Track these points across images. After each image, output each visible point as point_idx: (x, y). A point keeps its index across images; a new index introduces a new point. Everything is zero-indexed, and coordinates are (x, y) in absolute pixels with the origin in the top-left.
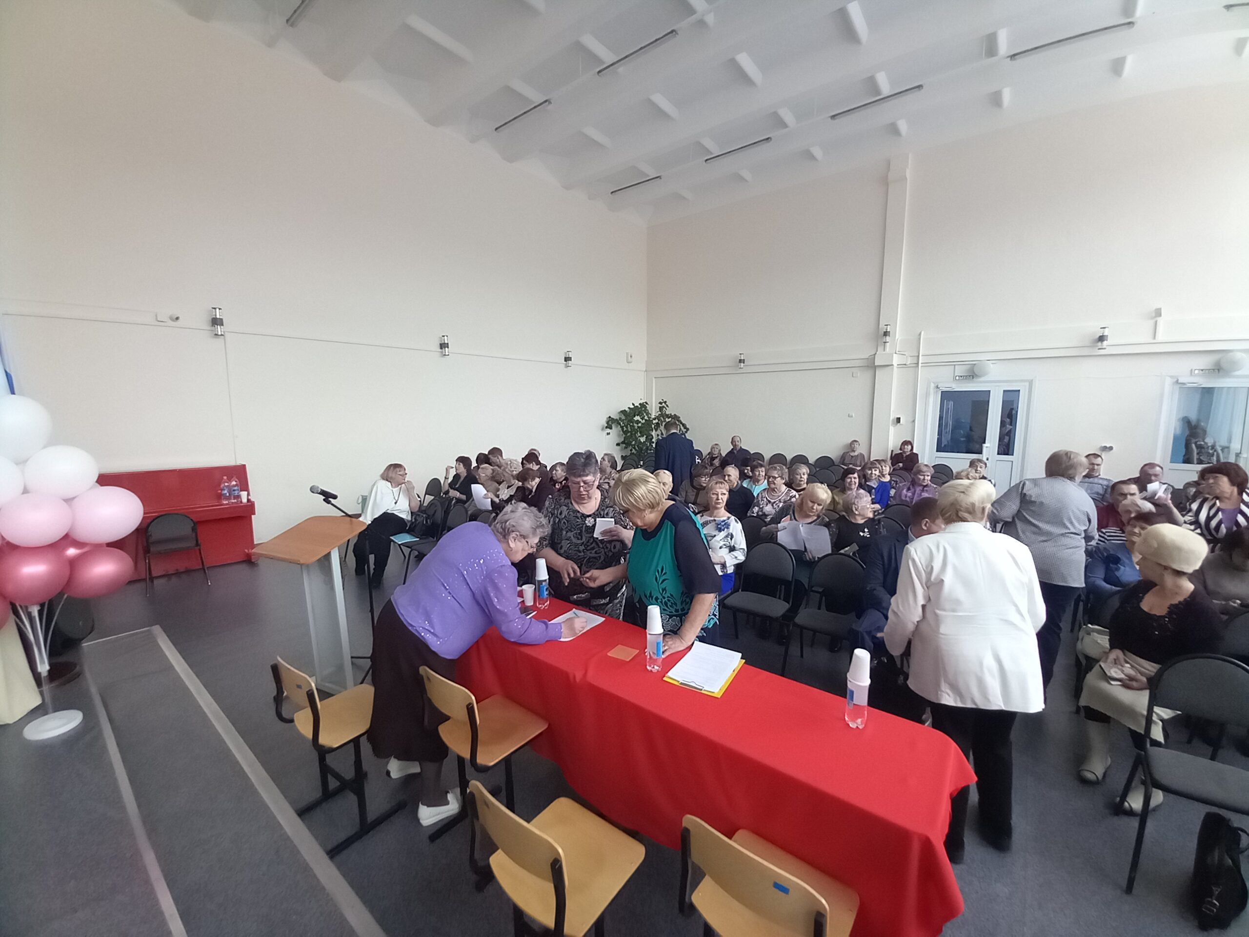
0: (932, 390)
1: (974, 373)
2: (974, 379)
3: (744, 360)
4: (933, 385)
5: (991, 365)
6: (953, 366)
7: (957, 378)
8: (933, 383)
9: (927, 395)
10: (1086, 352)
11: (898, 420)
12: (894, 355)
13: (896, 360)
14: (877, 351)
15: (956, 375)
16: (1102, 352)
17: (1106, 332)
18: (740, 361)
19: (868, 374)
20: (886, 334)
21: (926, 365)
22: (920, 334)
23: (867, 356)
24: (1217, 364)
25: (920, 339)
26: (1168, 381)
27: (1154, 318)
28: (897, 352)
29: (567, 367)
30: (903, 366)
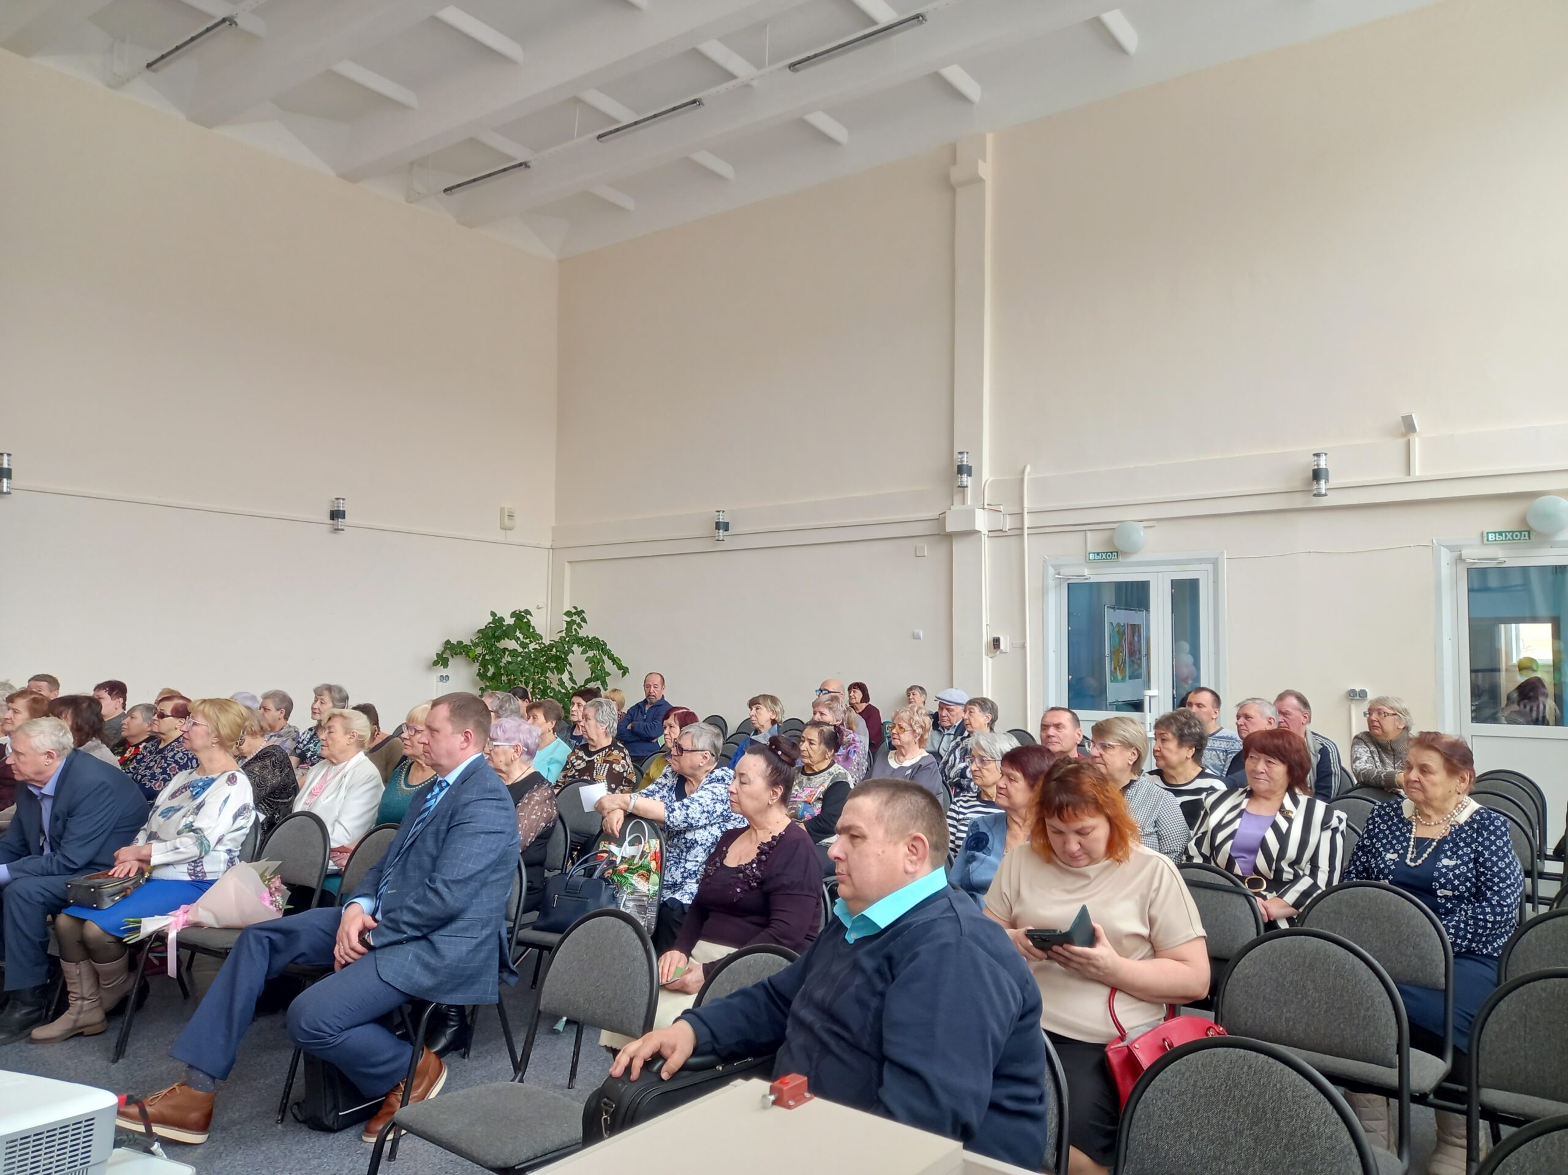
0: (1051, 583)
1: (1118, 546)
2: (1120, 559)
3: (727, 524)
4: (1051, 572)
5: (1143, 531)
6: (1083, 533)
7: (1092, 557)
8: (1052, 566)
9: (1044, 591)
10: (1299, 501)
11: (996, 643)
12: (981, 511)
13: (982, 522)
14: (951, 505)
15: (1089, 550)
16: (1323, 502)
17: (1323, 463)
18: (718, 526)
19: (940, 550)
20: (964, 469)
21: (1039, 531)
22: (1025, 467)
23: (932, 515)
24: (1524, 520)
25: (1022, 480)
26: (1446, 557)
27: (1405, 435)
28: (986, 507)
29: (337, 530)
30: (997, 533)
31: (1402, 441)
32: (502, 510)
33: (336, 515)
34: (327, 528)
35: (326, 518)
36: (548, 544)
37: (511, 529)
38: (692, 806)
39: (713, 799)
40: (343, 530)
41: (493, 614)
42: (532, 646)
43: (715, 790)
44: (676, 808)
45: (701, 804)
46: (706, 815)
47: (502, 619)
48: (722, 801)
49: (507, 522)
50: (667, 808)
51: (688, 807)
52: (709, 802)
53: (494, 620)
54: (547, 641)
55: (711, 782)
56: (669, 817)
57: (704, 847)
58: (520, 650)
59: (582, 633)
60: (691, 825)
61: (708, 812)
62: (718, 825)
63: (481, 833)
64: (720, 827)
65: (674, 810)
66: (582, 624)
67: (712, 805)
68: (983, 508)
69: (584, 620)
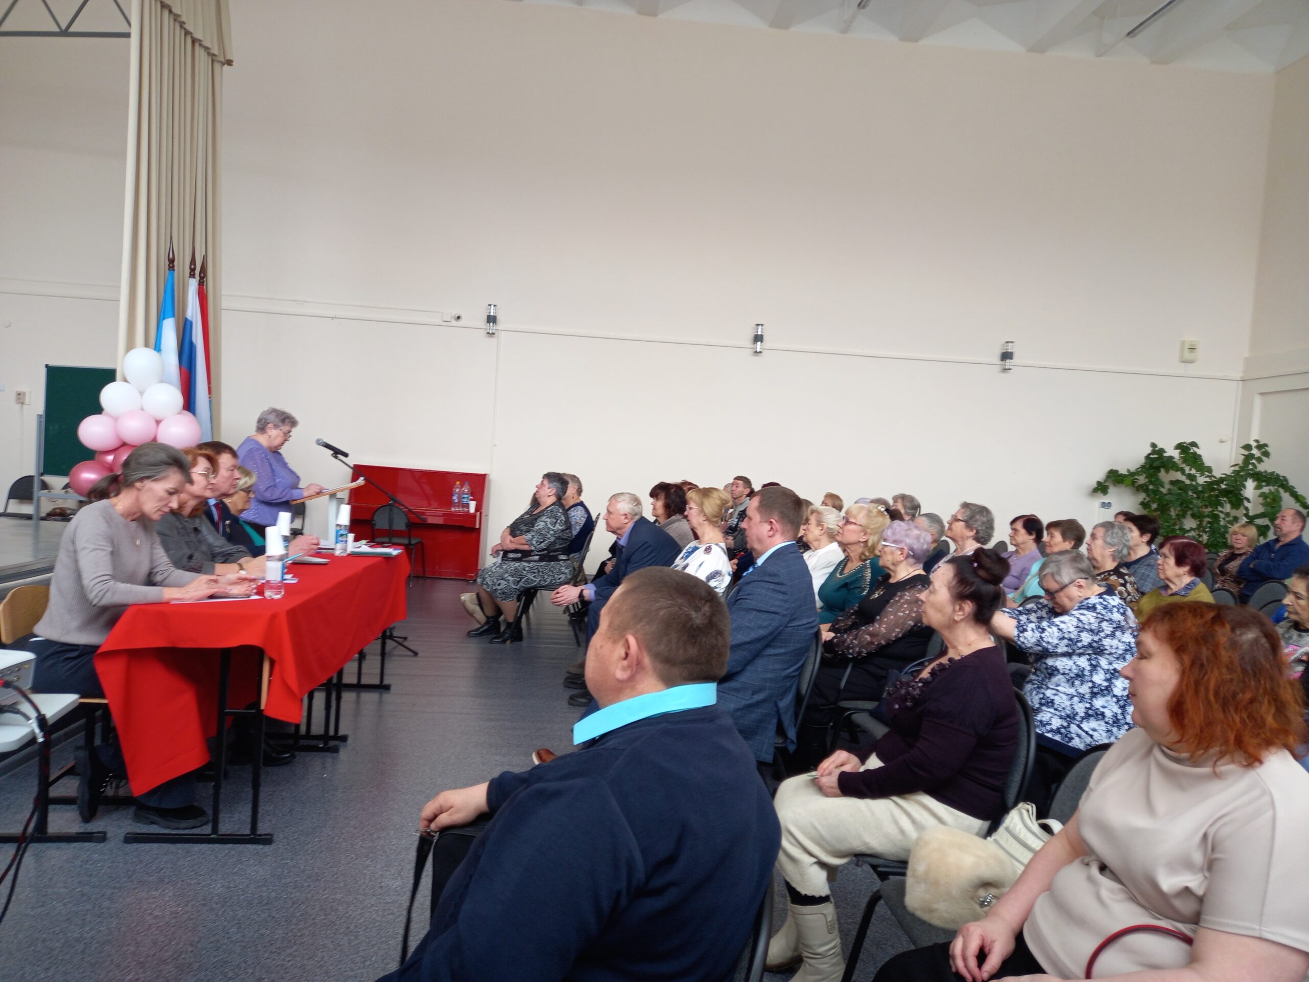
29: (1005, 370)
32: (1183, 343)
33: (1006, 356)
34: (997, 369)
35: (997, 360)
36: (1239, 376)
37: (1191, 362)
38: (1049, 630)
39: (1077, 627)
40: (1010, 369)
41: (1154, 445)
42: (1201, 480)
43: (1082, 618)
44: (1029, 629)
45: (1060, 630)
46: (1066, 641)
47: (1162, 451)
48: (1092, 630)
49: (1188, 355)
50: (1018, 627)
51: (1044, 630)
52: (1072, 629)
53: (1154, 452)
54: (1218, 474)
55: (1080, 608)
56: (1019, 636)
57: (1068, 677)
58: (1188, 482)
59: (1261, 468)
60: (1046, 650)
61: (1070, 639)
62: (1087, 657)
63: (754, 610)
64: (1089, 660)
65: (1025, 630)
66: (1264, 458)
67: (1076, 633)
69: (1267, 454)
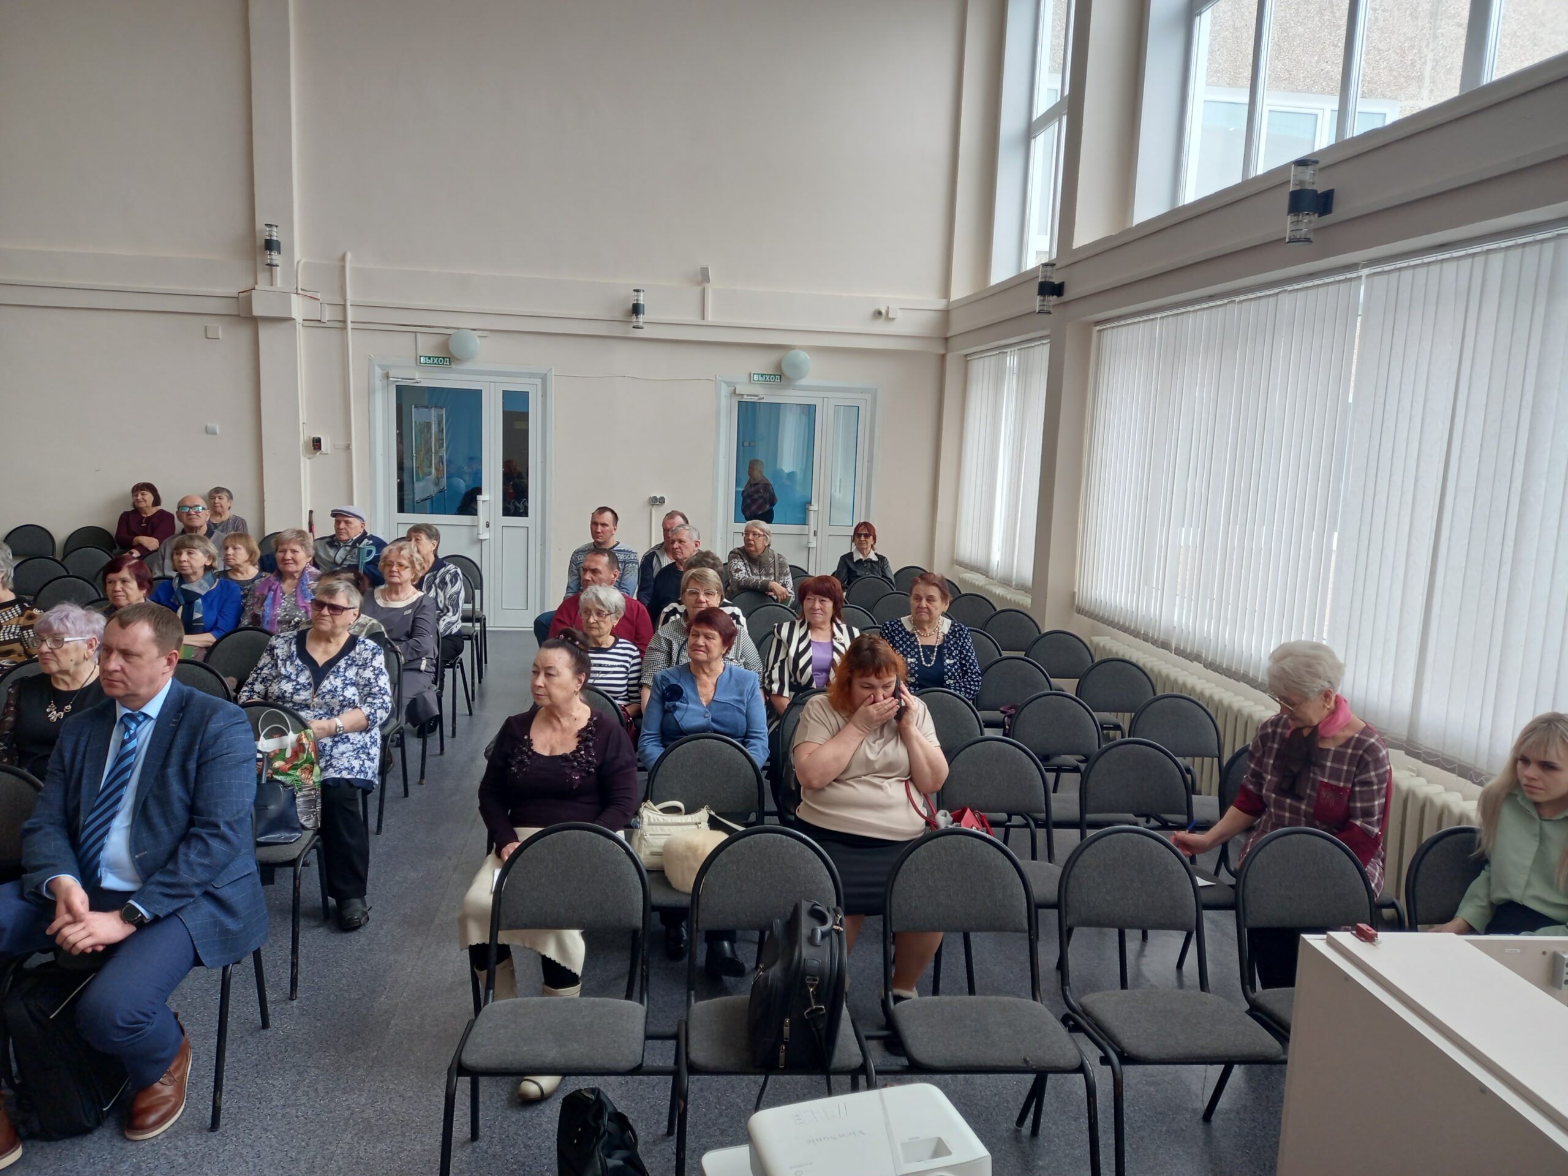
0: (378, 383)
1: (450, 352)
2: (453, 366)
4: (378, 372)
5: (478, 341)
6: (413, 334)
7: (422, 359)
8: (380, 366)
9: (370, 392)
11: (317, 444)
12: (294, 297)
13: (298, 309)
14: (256, 283)
15: (420, 353)
16: (639, 333)
17: (641, 299)
19: (243, 334)
20: (270, 245)
21: (364, 326)
22: (343, 258)
23: (233, 291)
24: (779, 366)
25: (343, 268)
26: (725, 390)
27: (700, 283)
28: (300, 292)
30: (314, 323)
31: (698, 289)
68: (297, 293)
